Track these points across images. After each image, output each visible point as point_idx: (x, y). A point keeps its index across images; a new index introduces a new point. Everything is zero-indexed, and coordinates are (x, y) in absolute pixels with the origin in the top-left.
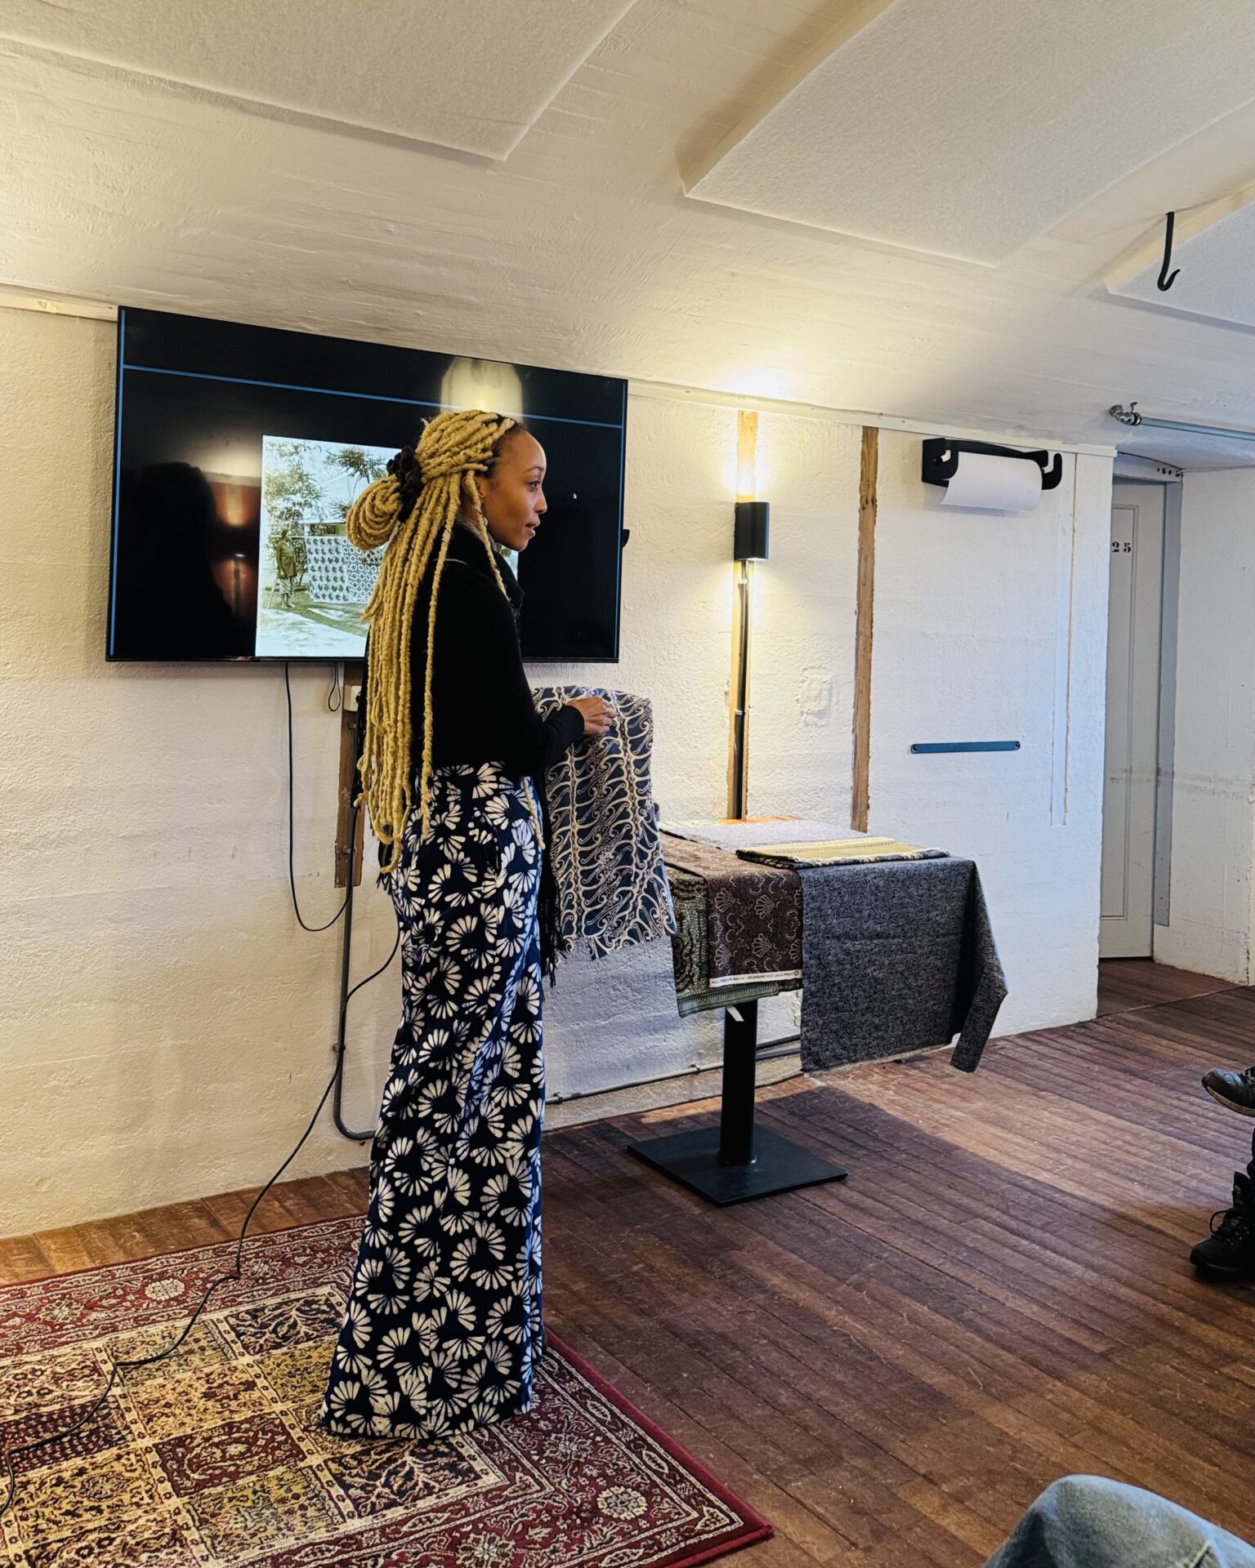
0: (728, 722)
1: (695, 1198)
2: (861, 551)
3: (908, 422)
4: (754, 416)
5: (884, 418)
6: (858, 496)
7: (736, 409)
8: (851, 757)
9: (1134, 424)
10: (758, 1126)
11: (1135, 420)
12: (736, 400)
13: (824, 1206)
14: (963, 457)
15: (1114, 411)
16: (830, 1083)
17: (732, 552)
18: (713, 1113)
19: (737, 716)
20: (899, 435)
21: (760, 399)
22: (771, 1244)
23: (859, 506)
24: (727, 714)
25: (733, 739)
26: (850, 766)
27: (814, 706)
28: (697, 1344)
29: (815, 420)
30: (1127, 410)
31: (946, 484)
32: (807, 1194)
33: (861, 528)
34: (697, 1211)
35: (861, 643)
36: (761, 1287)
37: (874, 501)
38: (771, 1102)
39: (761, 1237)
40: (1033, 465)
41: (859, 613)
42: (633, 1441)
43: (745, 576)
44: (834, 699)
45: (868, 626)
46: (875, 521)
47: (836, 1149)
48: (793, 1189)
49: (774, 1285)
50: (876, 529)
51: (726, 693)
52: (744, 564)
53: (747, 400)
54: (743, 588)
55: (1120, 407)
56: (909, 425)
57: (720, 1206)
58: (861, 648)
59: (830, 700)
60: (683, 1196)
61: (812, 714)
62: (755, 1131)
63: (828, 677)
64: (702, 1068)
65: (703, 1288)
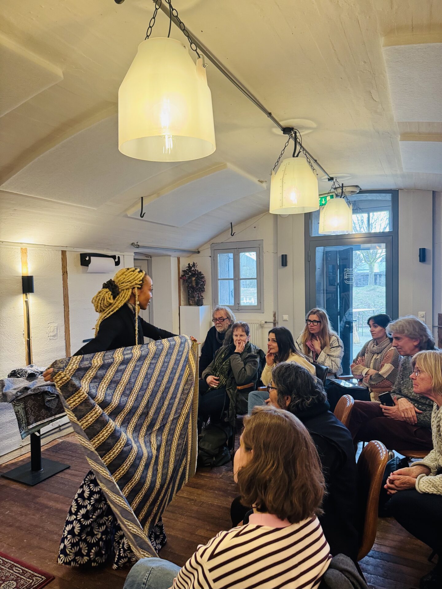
0: (25, 343)
1: (24, 485)
2: (64, 287)
3: (75, 248)
4: (26, 249)
5: (68, 248)
6: (62, 271)
7: (20, 247)
8: (65, 347)
9: (138, 248)
10: (43, 458)
11: (138, 246)
12: (20, 244)
13: (64, 477)
14: (92, 258)
15: (132, 244)
16: (64, 440)
17: (22, 291)
18: (28, 458)
19: (27, 341)
20: (72, 252)
21: (27, 244)
22: (49, 493)
23: (62, 274)
24: (24, 340)
25: (27, 347)
26: (65, 349)
27: (52, 334)
28: (28, 530)
29: (46, 249)
30: (136, 244)
31: (88, 266)
32: (59, 475)
33: (63, 280)
34: (25, 489)
35: (66, 313)
36: (47, 507)
37: (67, 272)
38: (46, 450)
39: (45, 492)
40: (112, 259)
41: (64, 305)
42: (10, 566)
43: (27, 298)
44: (58, 331)
45: (67, 308)
46: (67, 278)
47: (67, 459)
48: (54, 475)
49: (51, 505)
50: (68, 280)
51: (23, 334)
52: (26, 295)
53: (23, 244)
54: (26, 302)
55: (134, 243)
56: (75, 249)
57: (32, 486)
58: (66, 315)
59: (57, 331)
60: (20, 486)
61: (52, 336)
62: (42, 460)
63: (56, 325)
64: (24, 445)
65: (29, 512)
